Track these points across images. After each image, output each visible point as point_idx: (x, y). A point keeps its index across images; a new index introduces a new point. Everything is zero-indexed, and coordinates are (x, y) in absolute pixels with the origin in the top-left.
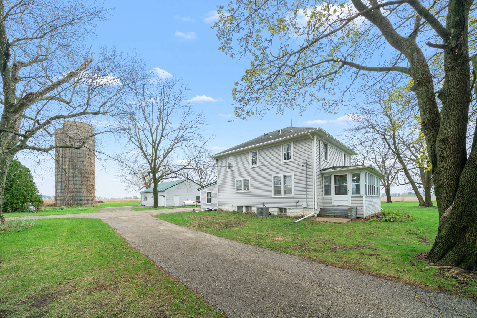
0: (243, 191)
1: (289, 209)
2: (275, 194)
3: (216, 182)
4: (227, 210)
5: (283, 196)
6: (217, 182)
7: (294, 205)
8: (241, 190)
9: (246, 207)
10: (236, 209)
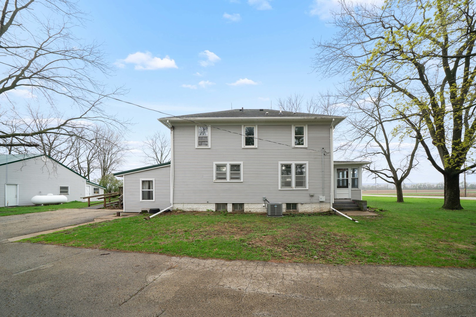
0: (228, 180)
1: (302, 204)
2: (282, 186)
3: (169, 163)
4: (195, 210)
5: (294, 189)
6: (172, 164)
7: (307, 199)
8: (225, 178)
9: (233, 204)
10: (213, 208)
